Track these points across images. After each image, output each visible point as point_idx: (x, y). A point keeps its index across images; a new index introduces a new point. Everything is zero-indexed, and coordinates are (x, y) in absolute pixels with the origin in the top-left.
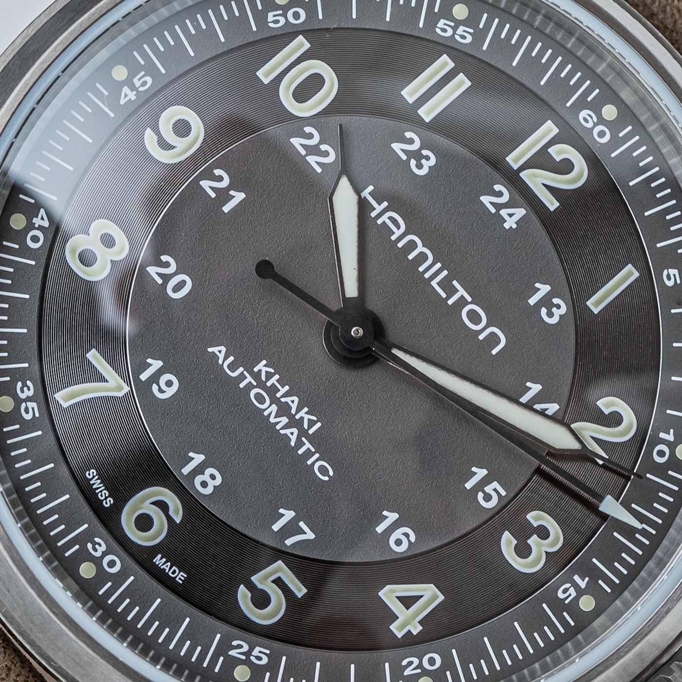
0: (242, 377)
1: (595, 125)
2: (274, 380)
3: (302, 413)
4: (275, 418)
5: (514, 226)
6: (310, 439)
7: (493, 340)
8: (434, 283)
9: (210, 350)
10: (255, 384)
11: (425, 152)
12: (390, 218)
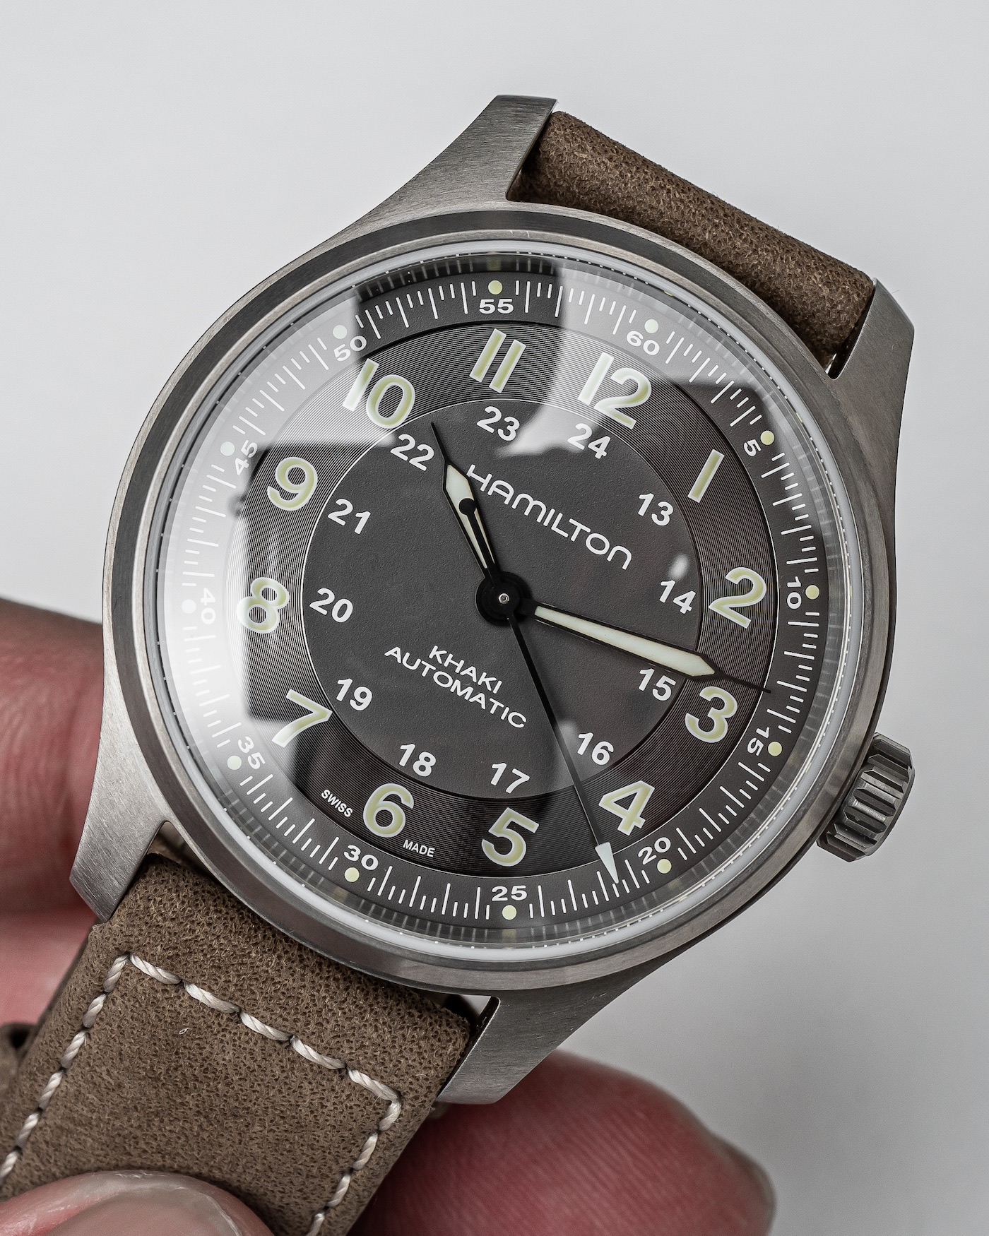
0: (422, 667)
1: (643, 341)
2: (449, 660)
3: (483, 679)
4: (461, 691)
5: (605, 454)
6: (496, 697)
7: (620, 557)
8: (554, 528)
9: (387, 654)
10: (434, 668)
11: (508, 419)
12: (498, 487)
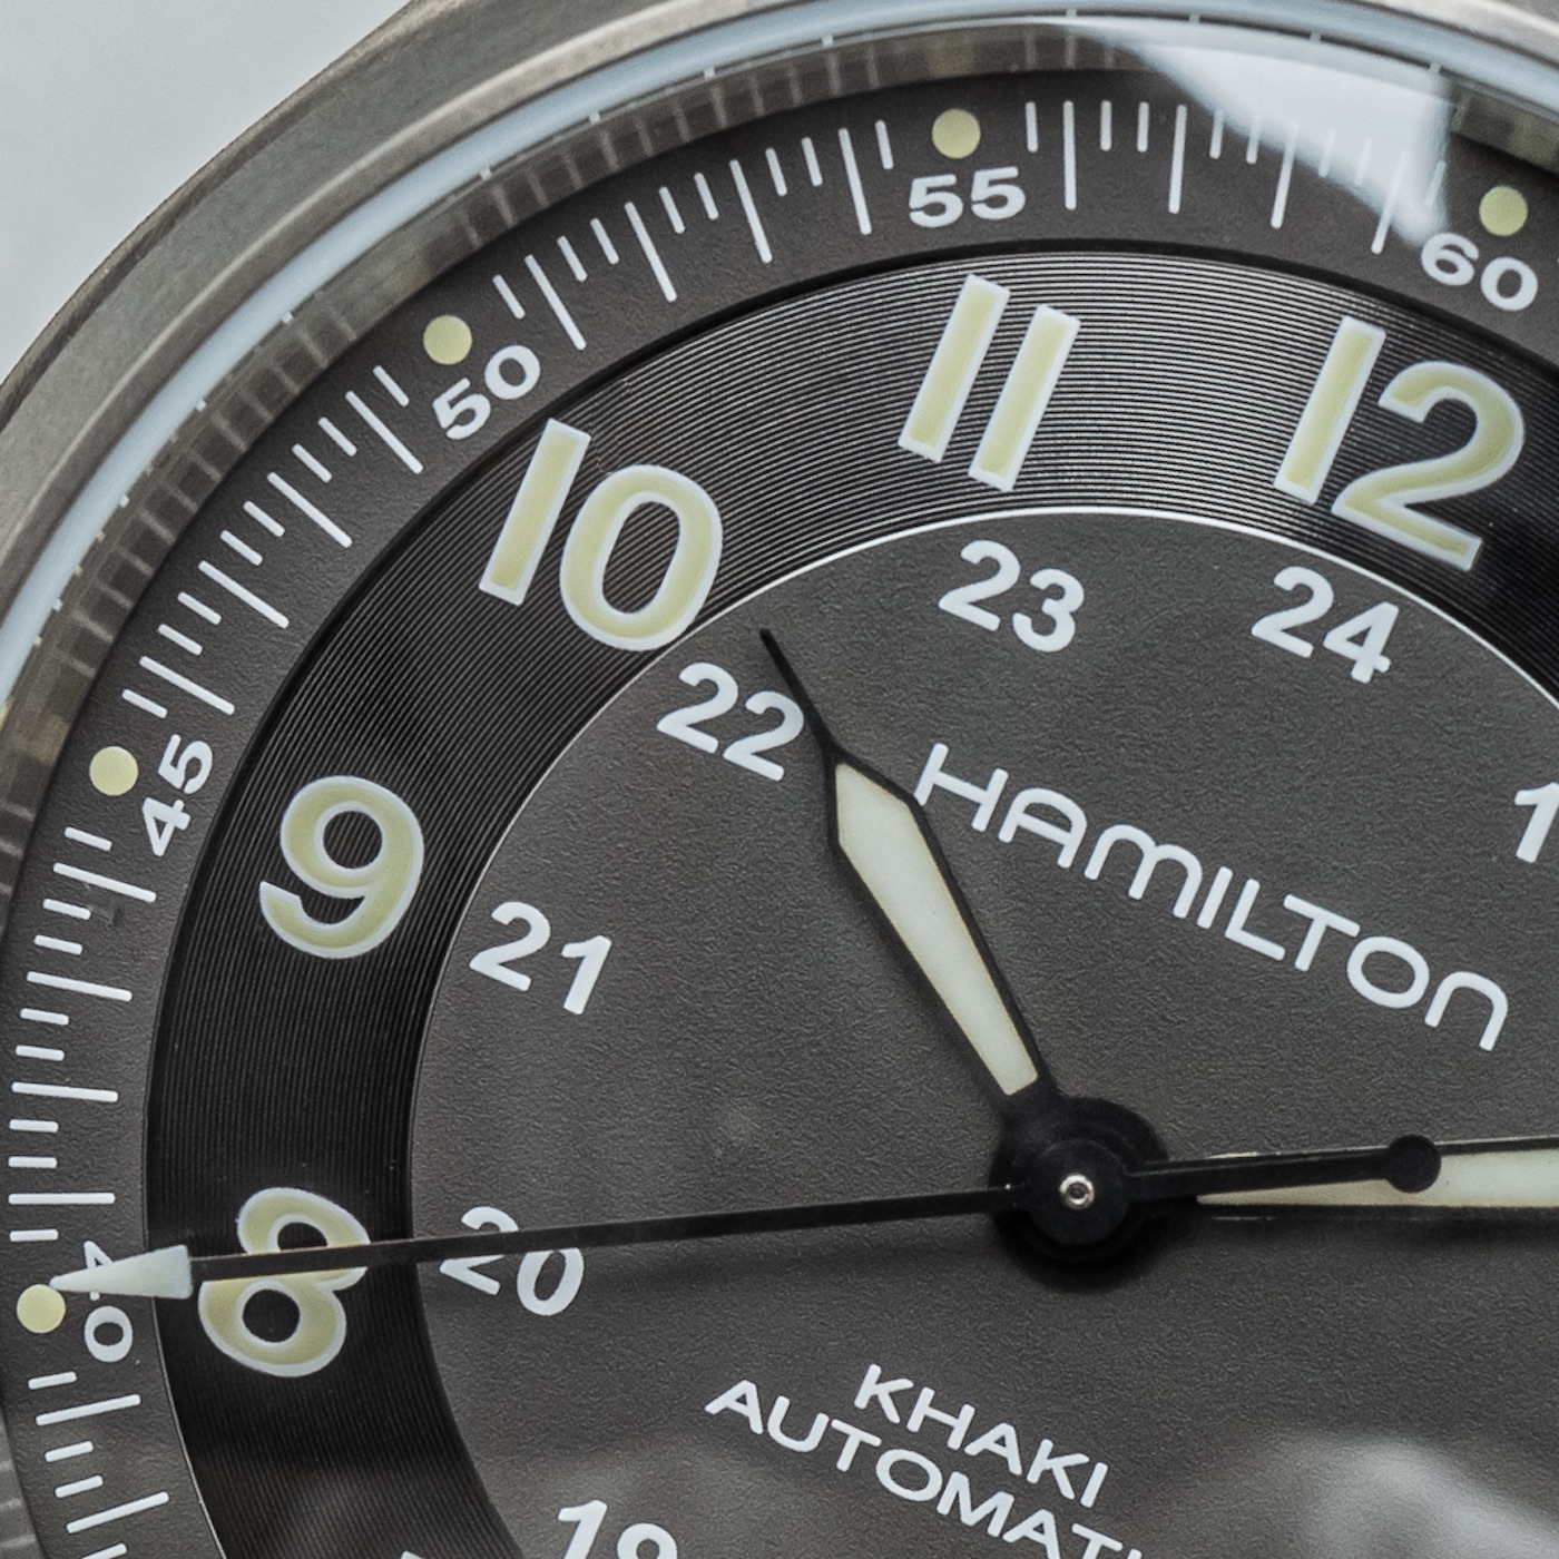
0: (834, 1441)
1: (1479, 266)
2: (924, 1407)
3: (1041, 1462)
4: (974, 1507)
5: (1384, 664)
6: (1089, 1517)
7: (1469, 1008)
8: (1235, 932)
9: (713, 1408)
10: (876, 1441)
11: (1042, 579)
12: (1033, 810)
